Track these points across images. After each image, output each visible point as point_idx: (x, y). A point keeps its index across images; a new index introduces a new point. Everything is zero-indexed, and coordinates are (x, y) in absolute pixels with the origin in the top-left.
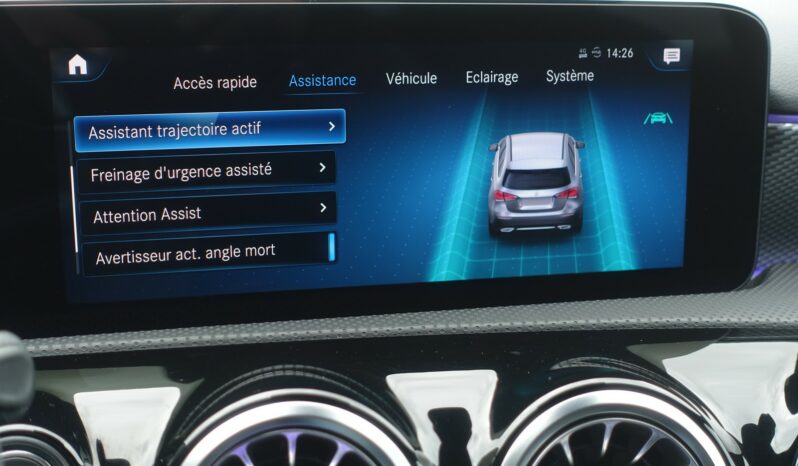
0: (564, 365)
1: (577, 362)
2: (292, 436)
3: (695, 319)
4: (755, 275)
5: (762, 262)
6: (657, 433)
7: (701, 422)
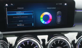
0: (55, 35)
1: (56, 34)
2: (28, 42)
3: (68, 30)
4: (74, 26)
5: (74, 24)
6: (64, 41)
7: (68, 40)
